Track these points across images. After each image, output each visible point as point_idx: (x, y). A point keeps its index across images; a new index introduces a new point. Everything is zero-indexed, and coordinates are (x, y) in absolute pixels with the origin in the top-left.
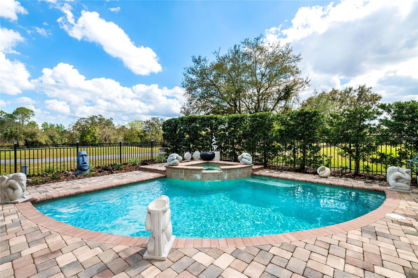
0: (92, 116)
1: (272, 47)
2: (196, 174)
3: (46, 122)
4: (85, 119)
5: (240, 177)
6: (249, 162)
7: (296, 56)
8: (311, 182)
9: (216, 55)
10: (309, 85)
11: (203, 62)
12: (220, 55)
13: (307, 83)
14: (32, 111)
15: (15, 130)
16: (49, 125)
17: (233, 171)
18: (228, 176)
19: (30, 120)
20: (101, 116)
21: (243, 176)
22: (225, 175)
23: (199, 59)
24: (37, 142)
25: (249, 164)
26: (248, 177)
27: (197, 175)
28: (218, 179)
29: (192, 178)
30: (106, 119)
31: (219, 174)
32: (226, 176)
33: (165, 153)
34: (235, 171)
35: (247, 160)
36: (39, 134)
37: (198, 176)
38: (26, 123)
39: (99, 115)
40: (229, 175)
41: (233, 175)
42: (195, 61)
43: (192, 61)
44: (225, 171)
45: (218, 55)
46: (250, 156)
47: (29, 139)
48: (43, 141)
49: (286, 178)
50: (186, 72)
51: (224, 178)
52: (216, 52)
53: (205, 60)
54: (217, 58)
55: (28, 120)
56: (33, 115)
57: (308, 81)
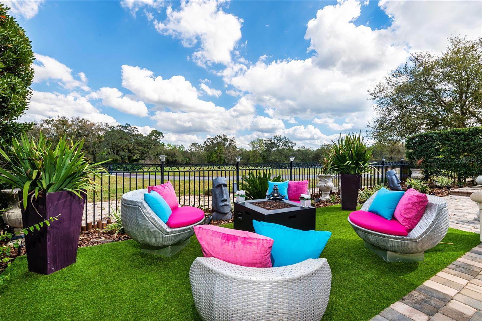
14: (162, 134)
15: (161, 151)
16: (172, 146)
24: (176, 161)
36: (177, 154)
47: (170, 159)
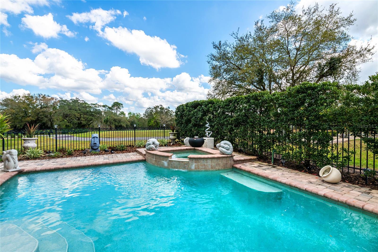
0: (155, 106)
1: (307, 14)
2: (164, 160)
3: (131, 112)
4: (150, 108)
5: (212, 168)
6: (226, 152)
7: (346, 18)
8: (297, 187)
9: (234, 37)
10: (371, 54)
11: (224, 47)
12: (239, 36)
13: (369, 51)
14: (122, 104)
16: (132, 114)
17: (202, 161)
18: (195, 166)
19: (121, 111)
20: (161, 106)
21: (217, 168)
22: (192, 165)
23: (220, 44)
25: (226, 154)
26: (224, 169)
27: (164, 162)
28: (184, 168)
29: (160, 164)
30: (165, 108)
31: (186, 162)
32: (194, 165)
33: (174, 137)
34: (205, 161)
35: (224, 150)
37: (166, 163)
38: (118, 113)
39: (160, 105)
40: (197, 165)
41: (202, 166)
42: (215, 47)
43: (213, 47)
44: (193, 161)
45: (237, 37)
46: (229, 145)
48: (124, 125)
49: (267, 176)
50: (210, 60)
51: (191, 168)
52: (234, 34)
53: (226, 44)
54: (237, 40)
55: (120, 111)
56: (123, 107)
57: (369, 48)
